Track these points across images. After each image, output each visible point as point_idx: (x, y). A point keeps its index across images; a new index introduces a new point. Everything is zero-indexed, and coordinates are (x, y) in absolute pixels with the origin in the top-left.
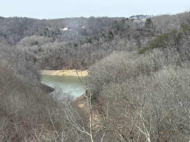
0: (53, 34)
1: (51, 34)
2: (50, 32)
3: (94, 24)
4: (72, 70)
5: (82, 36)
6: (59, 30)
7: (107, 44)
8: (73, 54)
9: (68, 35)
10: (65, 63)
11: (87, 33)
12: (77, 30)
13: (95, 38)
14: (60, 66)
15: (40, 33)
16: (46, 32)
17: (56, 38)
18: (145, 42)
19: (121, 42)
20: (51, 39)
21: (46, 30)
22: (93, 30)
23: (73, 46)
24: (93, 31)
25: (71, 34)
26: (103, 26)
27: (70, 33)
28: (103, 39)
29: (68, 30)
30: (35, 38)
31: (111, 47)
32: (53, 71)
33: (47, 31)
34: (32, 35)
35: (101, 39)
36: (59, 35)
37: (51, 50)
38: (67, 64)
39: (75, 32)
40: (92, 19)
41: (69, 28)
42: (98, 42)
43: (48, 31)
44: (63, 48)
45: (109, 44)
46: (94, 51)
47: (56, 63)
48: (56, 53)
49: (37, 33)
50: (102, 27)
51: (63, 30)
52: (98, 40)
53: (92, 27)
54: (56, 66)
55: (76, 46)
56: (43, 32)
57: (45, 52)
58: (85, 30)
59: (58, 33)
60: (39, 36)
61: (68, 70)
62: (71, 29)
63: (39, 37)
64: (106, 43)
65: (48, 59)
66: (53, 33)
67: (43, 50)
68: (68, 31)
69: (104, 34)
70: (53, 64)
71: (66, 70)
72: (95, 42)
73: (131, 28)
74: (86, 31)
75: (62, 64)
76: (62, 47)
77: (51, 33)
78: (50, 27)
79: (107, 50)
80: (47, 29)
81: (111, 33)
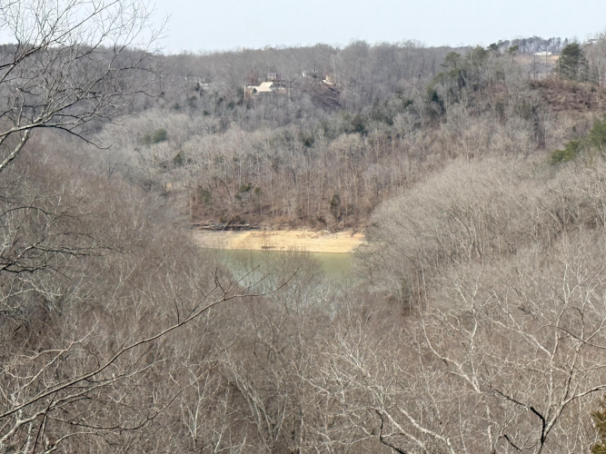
0: (219, 104)
1: (212, 107)
2: (211, 97)
3: (367, 70)
4: (296, 229)
5: (326, 111)
6: (241, 92)
7: (424, 137)
8: (300, 172)
9: (275, 110)
10: (268, 207)
11: (340, 102)
12: (305, 91)
13: (378, 117)
14: (251, 215)
15: (173, 103)
16: (194, 98)
17: (230, 118)
18: (560, 128)
19: (476, 128)
20: (213, 120)
21: (192, 90)
22: (363, 90)
23: (298, 144)
24: (365, 94)
25: (284, 106)
26: (399, 77)
27: (281, 101)
28: (405, 118)
29: (274, 92)
30: (155, 118)
31: (437, 145)
32: (229, 233)
33: (197, 94)
34: (145, 108)
35: (398, 119)
36: (241, 110)
37: (219, 160)
38: (276, 208)
39: (299, 99)
40: (359, 50)
41: (277, 83)
42: (389, 129)
43: (201, 95)
44: (263, 151)
45: (428, 137)
46: (375, 162)
47: (238, 206)
48: (237, 168)
49: (162, 101)
50: (394, 78)
51: (255, 91)
52: (390, 123)
53: (360, 81)
54: (237, 217)
55: (308, 143)
56: (183, 98)
57: (197, 167)
58: (332, 90)
59: (237, 100)
60: (171, 112)
61: (279, 229)
62: (284, 86)
63: (171, 115)
64: (420, 133)
65: (207, 192)
66: (221, 100)
67: (189, 161)
68: (275, 94)
69: (410, 102)
70: (226, 210)
71: (275, 232)
72: (377, 130)
73: (508, 78)
74: (338, 93)
75: (258, 210)
76: (259, 147)
77: (213, 100)
78: (208, 81)
79: (422, 159)
80: (198, 88)
81: (435, 97)
